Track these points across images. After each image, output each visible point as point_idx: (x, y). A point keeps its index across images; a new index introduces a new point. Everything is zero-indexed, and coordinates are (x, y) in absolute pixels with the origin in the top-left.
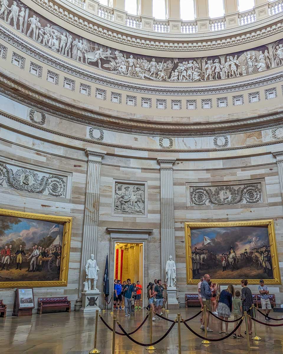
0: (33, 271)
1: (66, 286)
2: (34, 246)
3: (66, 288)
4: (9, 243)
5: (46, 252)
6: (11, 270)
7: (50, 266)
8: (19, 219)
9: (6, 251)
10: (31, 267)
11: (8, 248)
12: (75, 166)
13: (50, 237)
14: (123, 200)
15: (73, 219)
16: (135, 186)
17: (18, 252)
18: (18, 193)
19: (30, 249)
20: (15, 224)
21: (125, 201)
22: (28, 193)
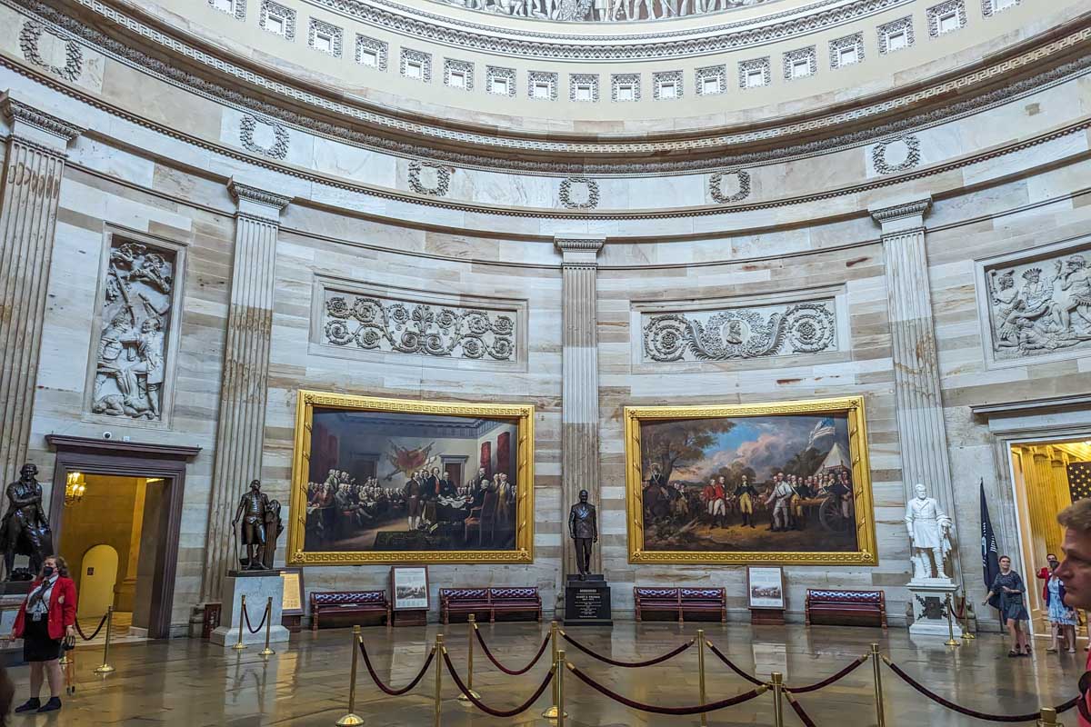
0: (782, 528)
1: (876, 564)
2: (776, 475)
3: (876, 570)
4: (718, 472)
5: (809, 485)
6: (731, 528)
7: (826, 519)
8: (729, 420)
9: (714, 490)
10: (777, 521)
11: (717, 482)
12: (850, 264)
13: (813, 450)
14: (1023, 314)
15: (867, 400)
16: (1061, 258)
17: (739, 492)
18: (719, 367)
19: (767, 482)
20: (723, 431)
21: (1030, 314)
22: (743, 362)
